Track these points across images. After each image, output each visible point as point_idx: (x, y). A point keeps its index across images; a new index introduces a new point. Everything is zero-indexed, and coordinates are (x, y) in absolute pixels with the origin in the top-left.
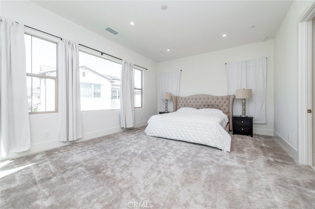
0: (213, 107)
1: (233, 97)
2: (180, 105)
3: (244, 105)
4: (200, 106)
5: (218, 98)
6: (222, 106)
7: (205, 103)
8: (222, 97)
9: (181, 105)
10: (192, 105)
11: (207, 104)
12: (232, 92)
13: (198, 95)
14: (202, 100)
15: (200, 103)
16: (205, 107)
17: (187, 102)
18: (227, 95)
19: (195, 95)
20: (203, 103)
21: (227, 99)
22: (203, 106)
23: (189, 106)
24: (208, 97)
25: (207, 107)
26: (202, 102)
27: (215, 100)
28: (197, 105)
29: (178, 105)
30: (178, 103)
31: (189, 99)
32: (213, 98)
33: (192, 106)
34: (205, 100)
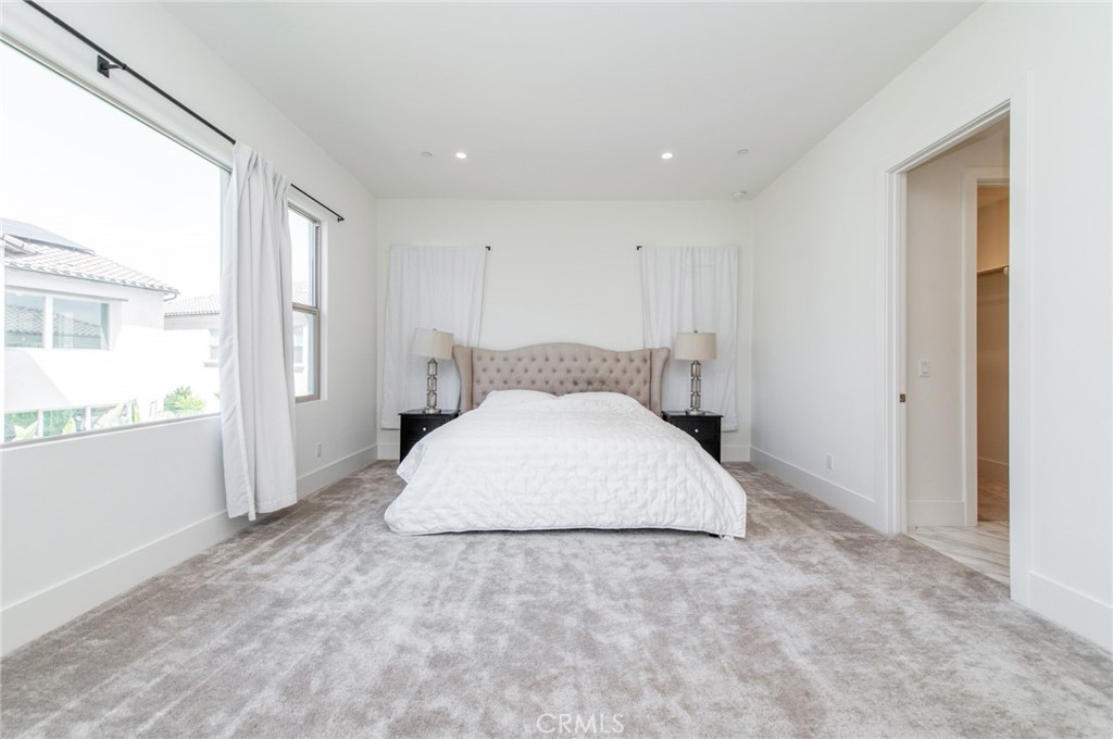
0: (604, 387)
1: (664, 355)
2: (484, 384)
3: (696, 378)
4: (561, 383)
5: (620, 357)
6: (631, 383)
7: (579, 374)
8: (630, 353)
9: (491, 382)
10: (533, 382)
11: (584, 376)
12: (659, 339)
13: (555, 345)
14: (568, 363)
15: (561, 374)
16: (576, 387)
17: (512, 371)
18: (641, 347)
19: (544, 346)
20: (573, 374)
21: (645, 361)
22: (570, 386)
23: (522, 385)
24: (589, 352)
25: (585, 386)
26: (569, 371)
27: (610, 362)
28: (551, 382)
29: (478, 382)
30: (479, 373)
31: (520, 359)
32: (604, 355)
33: (532, 385)
34: (577, 364)
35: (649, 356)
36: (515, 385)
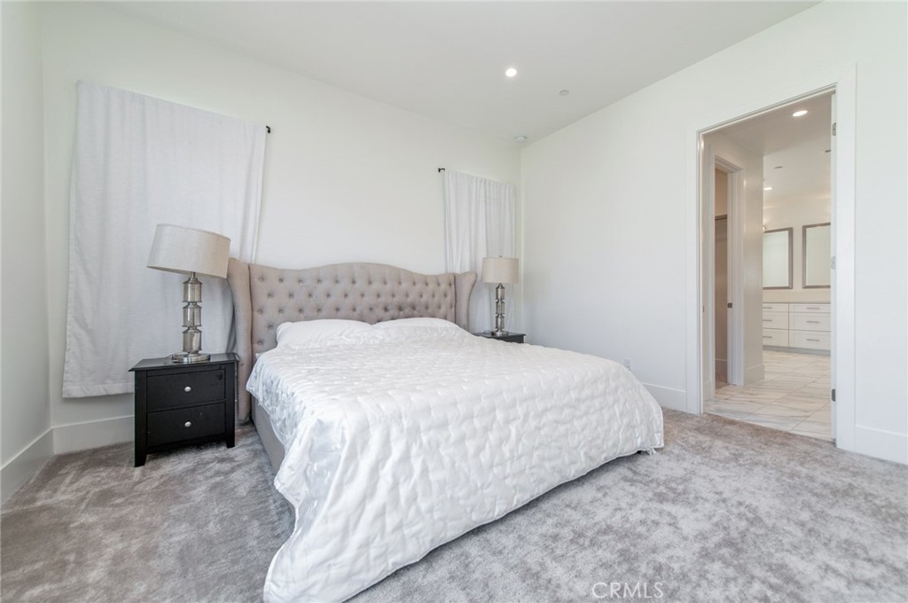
0: (415, 312)
1: (472, 278)
2: (270, 314)
3: (500, 302)
4: (371, 309)
6: (439, 307)
7: (390, 300)
9: (281, 311)
10: (338, 310)
11: (396, 300)
12: (459, 265)
13: (363, 266)
14: (376, 286)
15: (370, 300)
16: (388, 314)
17: (310, 295)
18: (443, 272)
19: (350, 265)
20: (382, 299)
21: (450, 285)
22: (379, 312)
23: (324, 313)
24: (399, 275)
26: (379, 296)
27: (419, 286)
28: (358, 309)
29: (261, 311)
30: (262, 299)
31: (319, 281)
32: (414, 279)
33: (336, 313)
34: (389, 287)
35: (454, 281)
36: (315, 313)
